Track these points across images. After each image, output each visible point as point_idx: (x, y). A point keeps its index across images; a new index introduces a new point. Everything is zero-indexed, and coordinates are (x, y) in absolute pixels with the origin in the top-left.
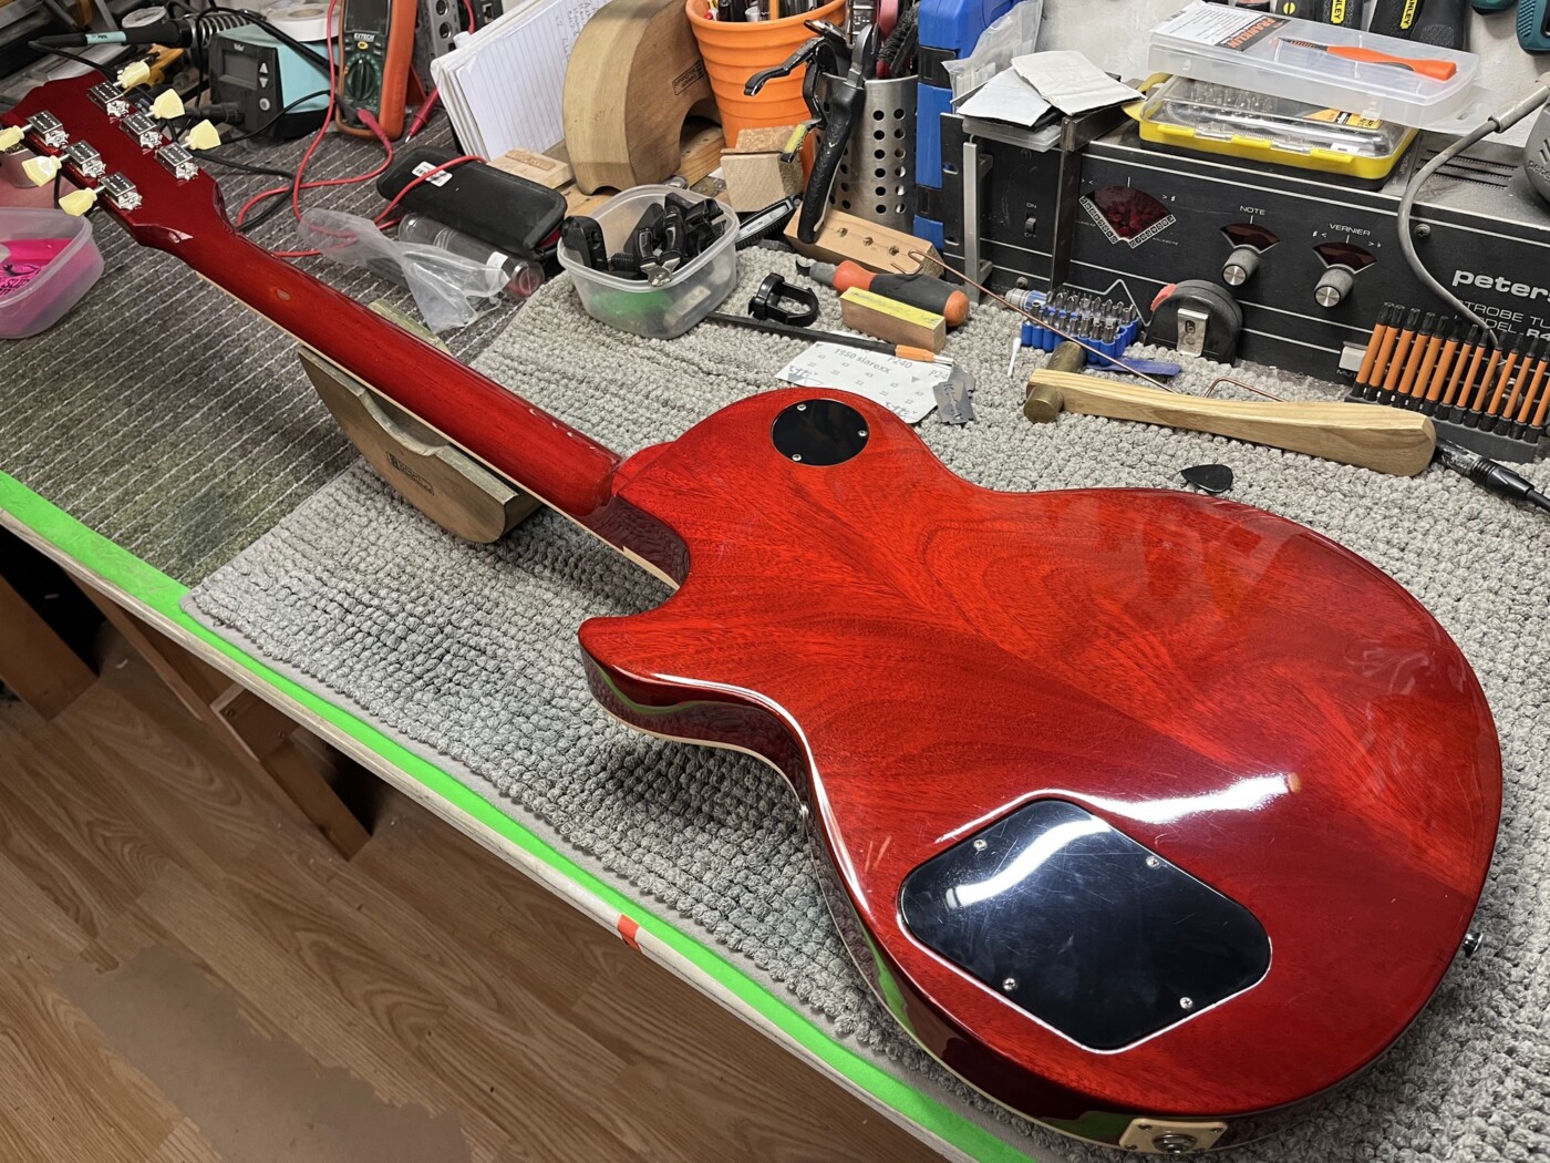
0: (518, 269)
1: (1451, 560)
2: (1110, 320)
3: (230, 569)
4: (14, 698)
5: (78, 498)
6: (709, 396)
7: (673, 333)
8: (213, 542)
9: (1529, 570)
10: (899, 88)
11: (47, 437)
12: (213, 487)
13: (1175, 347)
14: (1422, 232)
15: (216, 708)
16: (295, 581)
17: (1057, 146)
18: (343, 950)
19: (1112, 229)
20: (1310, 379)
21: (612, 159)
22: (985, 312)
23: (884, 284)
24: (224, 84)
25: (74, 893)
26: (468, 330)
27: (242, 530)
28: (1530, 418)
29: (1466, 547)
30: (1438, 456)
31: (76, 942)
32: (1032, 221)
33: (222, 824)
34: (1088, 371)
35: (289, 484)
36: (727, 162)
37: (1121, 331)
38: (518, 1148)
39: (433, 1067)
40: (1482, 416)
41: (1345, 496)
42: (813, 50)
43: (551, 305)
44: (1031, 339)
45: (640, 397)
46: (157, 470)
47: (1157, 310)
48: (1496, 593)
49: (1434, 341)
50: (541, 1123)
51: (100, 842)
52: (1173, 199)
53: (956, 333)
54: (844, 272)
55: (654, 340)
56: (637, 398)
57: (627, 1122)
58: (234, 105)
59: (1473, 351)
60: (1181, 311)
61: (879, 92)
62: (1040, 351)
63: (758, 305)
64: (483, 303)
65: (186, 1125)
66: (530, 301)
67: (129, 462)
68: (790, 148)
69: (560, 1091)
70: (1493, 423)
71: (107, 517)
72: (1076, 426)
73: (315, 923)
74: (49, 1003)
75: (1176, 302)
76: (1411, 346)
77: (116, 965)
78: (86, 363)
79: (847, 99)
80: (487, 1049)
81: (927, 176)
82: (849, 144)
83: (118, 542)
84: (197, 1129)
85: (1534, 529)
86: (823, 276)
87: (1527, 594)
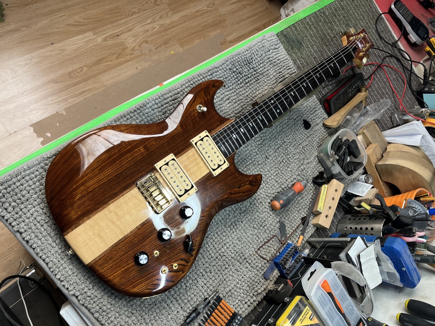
3: (279, 43)
5: (309, 20)
8: (288, 42)
11: (329, 19)
12: (304, 46)
13: (275, 283)
20: (254, 318)
27: (290, 48)
31: (229, 39)
35: (300, 61)
60: (283, 284)
61: (379, 227)
67: (317, 33)
71: (302, 24)
74: (217, 31)
83: (294, 24)
84: (180, 52)
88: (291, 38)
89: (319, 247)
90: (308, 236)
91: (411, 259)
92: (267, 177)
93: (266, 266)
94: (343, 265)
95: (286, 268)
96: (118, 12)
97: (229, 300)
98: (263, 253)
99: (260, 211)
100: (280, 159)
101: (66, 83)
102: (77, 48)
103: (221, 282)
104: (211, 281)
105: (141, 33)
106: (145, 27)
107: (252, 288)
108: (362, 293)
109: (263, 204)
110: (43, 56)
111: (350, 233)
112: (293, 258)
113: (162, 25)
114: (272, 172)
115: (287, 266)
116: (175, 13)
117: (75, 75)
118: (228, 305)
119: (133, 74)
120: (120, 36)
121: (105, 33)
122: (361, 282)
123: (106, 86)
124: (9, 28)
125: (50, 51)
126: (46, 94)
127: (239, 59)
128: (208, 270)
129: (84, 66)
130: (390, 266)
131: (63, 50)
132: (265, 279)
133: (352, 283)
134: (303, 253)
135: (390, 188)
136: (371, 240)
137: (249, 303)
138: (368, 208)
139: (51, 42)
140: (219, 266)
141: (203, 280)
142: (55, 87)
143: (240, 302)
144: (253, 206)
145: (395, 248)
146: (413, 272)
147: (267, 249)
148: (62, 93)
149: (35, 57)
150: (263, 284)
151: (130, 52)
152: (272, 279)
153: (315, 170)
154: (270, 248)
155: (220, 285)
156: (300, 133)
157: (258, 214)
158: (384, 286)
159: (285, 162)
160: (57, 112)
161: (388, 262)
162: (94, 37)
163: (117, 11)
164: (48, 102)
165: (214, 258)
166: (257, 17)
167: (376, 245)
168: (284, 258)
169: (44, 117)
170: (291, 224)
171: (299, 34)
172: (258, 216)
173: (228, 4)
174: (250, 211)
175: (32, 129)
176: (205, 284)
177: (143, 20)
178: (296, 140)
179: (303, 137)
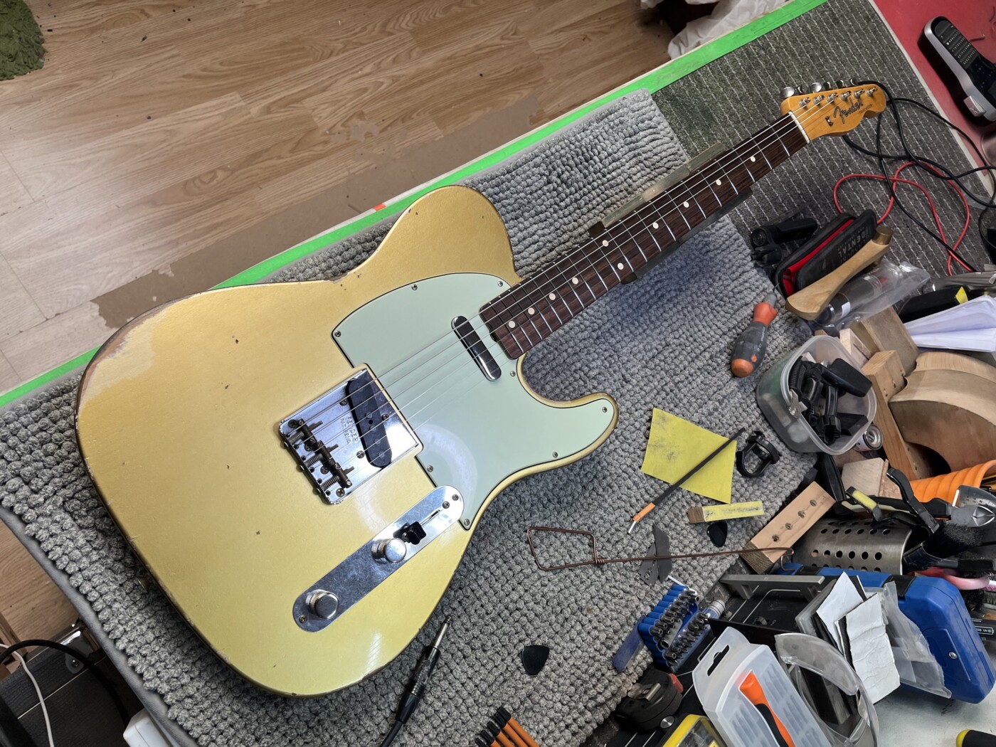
3: (657, 114)
5: (731, 64)
8: (679, 113)
11: (778, 62)
12: (717, 124)
13: (639, 680)
27: (683, 127)
32: (764, 622)
37: (661, 647)
46: (738, 102)
60: (659, 685)
61: (895, 554)
65: (440, 135)
83: (694, 72)
84: (436, 139)
88: (688, 104)
89: (749, 598)
90: (721, 570)
91: (971, 632)
92: (624, 426)
93: (619, 639)
94: (805, 641)
95: (666, 645)
96: (298, 50)
97: (527, 718)
98: (613, 607)
99: (606, 506)
100: (656, 383)
101: (176, 205)
102: (205, 129)
103: (508, 675)
104: (483, 671)
105: (349, 97)
106: (357, 82)
107: (582, 689)
108: (850, 712)
109: (614, 489)
110: (127, 145)
111: (826, 566)
112: (685, 621)
113: (395, 79)
114: (636, 413)
115: (670, 641)
116: (429, 50)
117: (199, 188)
118: (524, 730)
119: (328, 187)
120: (303, 102)
121: (269, 96)
122: (847, 685)
123: (267, 213)
124: (52, 81)
125: (143, 135)
126: (131, 230)
127: (562, 152)
128: (478, 644)
129: (218, 168)
130: (919, 648)
131: (173, 133)
132: (615, 669)
133: (828, 688)
134: (709, 611)
135: (924, 458)
136: (874, 584)
137: (574, 727)
138: (871, 504)
139: (147, 114)
140: (504, 634)
141: (466, 667)
142: (152, 216)
143: (553, 723)
144: (590, 494)
145: (931, 604)
146: (975, 662)
147: (622, 598)
148: (168, 227)
149: (110, 146)
150: (610, 681)
151: (323, 139)
152: (631, 670)
153: (741, 410)
154: (629, 597)
155: (505, 681)
156: (705, 324)
157: (602, 512)
158: (905, 696)
159: (668, 390)
160: (153, 271)
161: (916, 638)
162: (243, 103)
163: (297, 46)
164: (135, 248)
165: (492, 615)
166: (614, 60)
167: (886, 594)
168: (663, 621)
169: (124, 281)
170: (681, 538)
171: (706, 96)
172: (602, 518)
173: (549, 31)
174: (582, 505)
175: (96, 307)
176: (470, 678)
177: (354, 68)
178: (695, 340)
179: (713, 334)
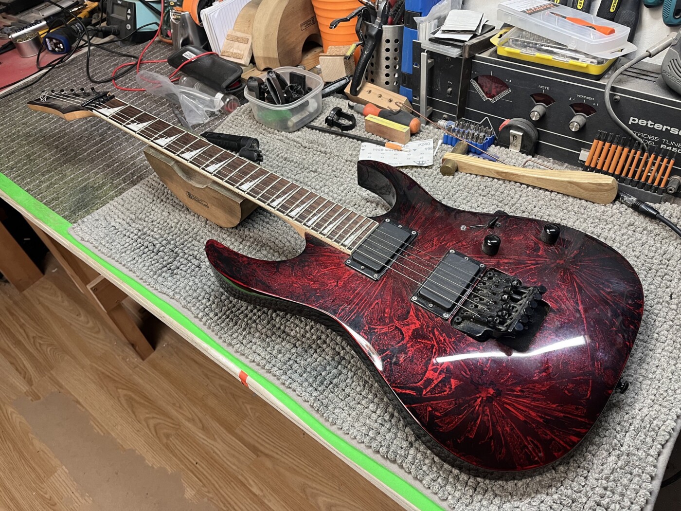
0: (228, 100)
1: (619, 242)
2: (482, 134)
3: (91, 217)
4: (6, 281)
5: (30, 185)
6: (304, 157)
7: (291, 130)
8: (85, 206)
9: (654, 249)
10: (397, 29)
11: (21, 159)
12: (88, 183)
13: (508, 148)
14: (616, 99)
15: (89, 287)
16: (118, 224)
17: (461, 56)
18: (137, 398)
19: (484, 94)
20: (566, 164)
21: (271, 56)
22: (427, 129)
23: (385, 114)
24: (112, 18)
25: (25, 366)
26: (205, 125)
27: (98, 201)
28: (660, 184)
29: (626, 237)
30: (618, 198)
31: (23, 387)
32: (450, 89)
33: (91, 341)
34: (470, 155)
35: (120, 184)
36: (322, 59)
37: (486, 139)
38: (205, 489)
39: (172, 452)
40: (638, 182)
41: (576, 213)
42: (361, 11)
43: (241, 116)
44: (447, 141)
45: (275, 156)
46: (65, 176)
47: (502, 130)
48: (638, 258)
49: (619, 148)
50: (216, 479)
51: (38, 345)
52: (510, 81)
53: (414, 137)
54: (368, 108)
55: (283, 132)
56: (273, 156)
57: (254, 481)
58: (115, 26)
59: (635, 153)
60: (511, 131)
61: (388, 31)
62: (450, 146)
63: (329, 120)
64: (212, 114)
65: (63, 469)
66: (232, 114)
67: (54, 171)
68: (348, 54)
69: (226, 466)
70: (643, 186)
71: (42, 193)
72: (461, 178)
73: (127, 386)
74: (9, 413)
75: (510, 127)
76: (609, 150)
77: (39, 398)
78: (41, 129)
79: (374, 33)
80: (197, 446)
81: (406, 69)
82: (374, 53)
83: (45, 204)
84: (67, 471)
85: (657, 231)
86: (359, 110)
87: (652, 258)
88: (76, 203)
167: (421, 22)
171: (65, 194)
